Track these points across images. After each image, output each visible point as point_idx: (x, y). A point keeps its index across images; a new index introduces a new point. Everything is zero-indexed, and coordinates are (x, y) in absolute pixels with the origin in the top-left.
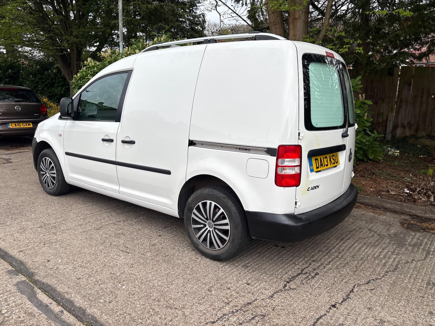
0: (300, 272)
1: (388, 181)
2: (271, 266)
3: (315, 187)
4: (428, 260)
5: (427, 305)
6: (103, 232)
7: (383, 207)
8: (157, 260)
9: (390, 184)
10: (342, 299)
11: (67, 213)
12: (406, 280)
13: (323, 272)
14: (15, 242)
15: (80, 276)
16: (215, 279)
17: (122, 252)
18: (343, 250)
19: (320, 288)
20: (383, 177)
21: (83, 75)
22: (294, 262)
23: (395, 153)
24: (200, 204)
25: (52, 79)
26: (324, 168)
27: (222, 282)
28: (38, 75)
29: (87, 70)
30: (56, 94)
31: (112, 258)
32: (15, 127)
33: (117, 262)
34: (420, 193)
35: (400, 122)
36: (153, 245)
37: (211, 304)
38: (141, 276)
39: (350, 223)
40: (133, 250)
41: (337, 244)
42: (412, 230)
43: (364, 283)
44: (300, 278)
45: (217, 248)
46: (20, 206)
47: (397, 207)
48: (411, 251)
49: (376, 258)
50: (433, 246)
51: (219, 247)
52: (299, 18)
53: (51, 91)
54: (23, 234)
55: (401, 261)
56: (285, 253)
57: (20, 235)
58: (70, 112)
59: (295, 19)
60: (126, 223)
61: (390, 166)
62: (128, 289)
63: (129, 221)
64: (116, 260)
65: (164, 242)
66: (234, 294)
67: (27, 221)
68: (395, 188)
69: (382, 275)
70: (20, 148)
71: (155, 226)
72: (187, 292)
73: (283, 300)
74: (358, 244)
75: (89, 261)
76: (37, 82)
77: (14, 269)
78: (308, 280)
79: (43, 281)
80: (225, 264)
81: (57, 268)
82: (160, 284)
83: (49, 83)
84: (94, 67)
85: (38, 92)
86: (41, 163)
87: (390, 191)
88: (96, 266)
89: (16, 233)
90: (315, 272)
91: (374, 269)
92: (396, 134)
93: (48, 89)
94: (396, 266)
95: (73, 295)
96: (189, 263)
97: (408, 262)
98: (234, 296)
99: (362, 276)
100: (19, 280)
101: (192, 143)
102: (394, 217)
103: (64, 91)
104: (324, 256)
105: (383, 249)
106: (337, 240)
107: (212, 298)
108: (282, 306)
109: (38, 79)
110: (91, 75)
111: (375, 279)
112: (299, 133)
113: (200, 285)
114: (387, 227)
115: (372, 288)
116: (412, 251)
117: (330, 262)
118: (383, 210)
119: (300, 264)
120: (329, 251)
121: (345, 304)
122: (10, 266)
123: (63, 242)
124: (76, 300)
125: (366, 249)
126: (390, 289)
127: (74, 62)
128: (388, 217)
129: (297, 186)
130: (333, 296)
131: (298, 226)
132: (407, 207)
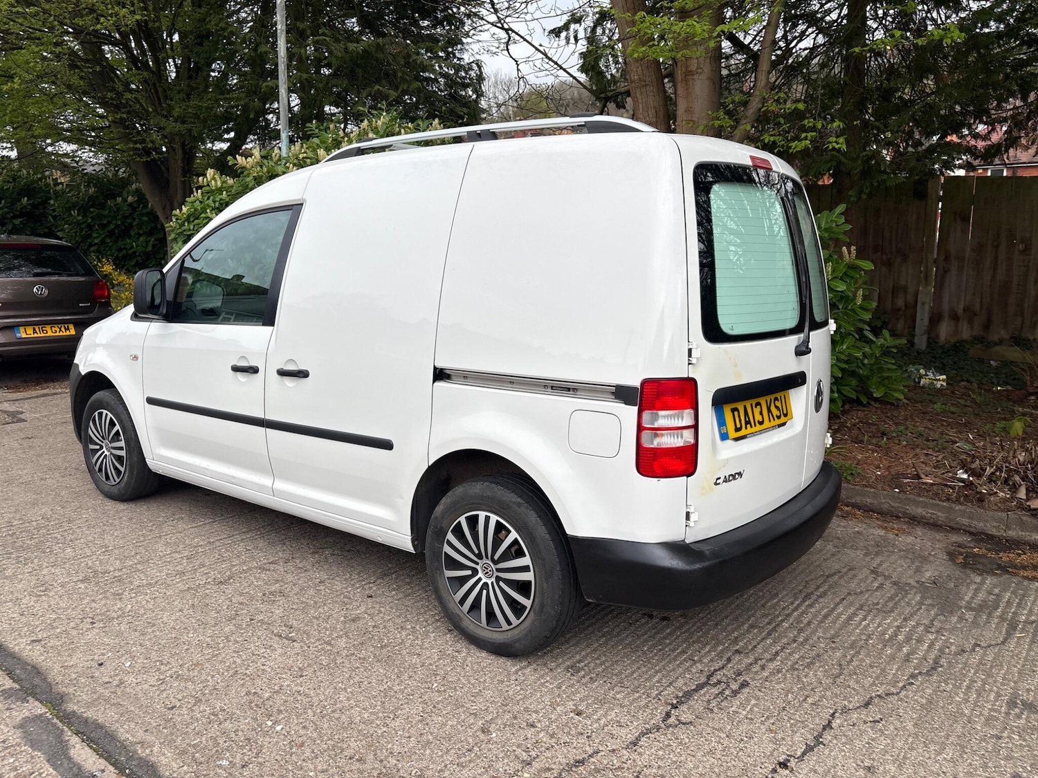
0: (703, 679)
1: (918, 451)
2: (635, 667)
3: (733, 477)
4: (1012, 644)
5: (1008, 758)
6: (235, 590)
7: (906, 515)
8: (361, 656)
9: (923, 458)
10: (804, 747)
11: (151, 543)
12: (957, 694)
13: (761, 679)
14: (24, 619)
15: (173, 700)
16: (498, 702)
17: (277, 638)
18: (809, 623)
19: (752, 719)
20: (904, 443)
21: (196, 210)
22: (691, 655)
23: (935, 382)
24: (462, 519)
25: (125, 217)
26: (754, 429)
27: (516, 708)
28: (91, 210)
29: (206, 199)
30: (135, 252)
31: (253, 655)
32: (32, 336)
33: (264, 665)
34: (994, 479)
35: (946, 307)
36: (353, 620)
37: (486, 766)
38: (322, 697)
39: (828, 556)
40: (304, 632)
41: (796, 609)
42: (974, 570)
43: (858, 705)
44: (704, 694)
45: (505, 626)
46: (38, 528)
47: (940, 514)
48: (972, 622)
49: (888, 641)
50: (1024, 609)
51: (509, 623)
52: (699, 71)
53: (123, 247)
54: (44, 598)
55: (948, 648)
56: (670, 634)
57: (36, 602)
58: (157, 301)
59: (688, 73)
60: (290, 566)
61: (924, 413)
62: (288, 733)
63: (298, 561)
64: (263, 660)
65: (380, 612)
66: (544, 740)
67: (52, 566)
68: (935, 467)
69: (901, 685)
70: (45, 385)
71: (359, 573)
72: (430, 737)
73: (661, 753)
74: (845, 607)
75: (197, 664)
76: (90, 227)
77: (18, 687)
78: (722, 701)
79: (85, 715)
80: (524, 663)
81: (121, 682)
82: (366, 716)
83: (117, 226)
84: (220, 190)
85: (92, 249)
86: (91, 424)
87: (923, 476)
88: (213, 676)
89: (25, 596)
90: (741, 679)
91: (883, 670)
92: (938, 336)
93: (116, 242)
94: (936, 661)
95: (155, 749)
96: (437, 664)
97: (963, 651)
98: (543, 744)
99: (854, 689)
100: (27, 714)
101: (440, 375)
102: (935, 538)
103: (154, 246)
104: (763, 639)
105: (905, 620)
106: (796, 599)
107: (490, 750)
108: (659, 767)
109: (92, 218)
110: (213, 209)
111: (884, 696)
112: (690, 351)
113: (463, 717)
114: (917, 564)
115: (877, 718)
116: (975, 624)
117: (777, 653)
118: (906, 523)
119: (705, 661)
120: (775, 627)
121: (812, 759)
122: (7, 678)
123: (137, 616)
124: (164, 760)
125: (865, 619)
126: (920, 718)
127: (177, 179)
128: (918, 540)
129: (688, 476)
130: (783, 739)
131: (695, 570)
132: (964, 514)
